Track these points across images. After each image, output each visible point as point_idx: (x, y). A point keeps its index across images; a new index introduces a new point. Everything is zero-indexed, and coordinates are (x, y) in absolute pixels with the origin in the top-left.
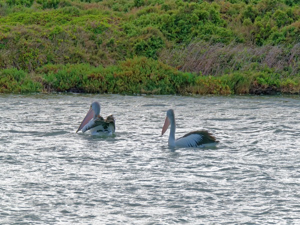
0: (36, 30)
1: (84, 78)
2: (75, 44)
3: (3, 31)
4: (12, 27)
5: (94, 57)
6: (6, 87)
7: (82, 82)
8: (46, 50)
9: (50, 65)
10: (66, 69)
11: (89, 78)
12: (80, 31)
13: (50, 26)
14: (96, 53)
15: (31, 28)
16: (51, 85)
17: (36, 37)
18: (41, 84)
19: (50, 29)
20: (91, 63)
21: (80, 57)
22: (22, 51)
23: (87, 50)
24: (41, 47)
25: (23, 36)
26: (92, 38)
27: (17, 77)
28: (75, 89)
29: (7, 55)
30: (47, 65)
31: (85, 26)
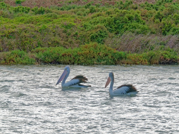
0: (31, 27)
1: (60, 55)
2: (55, 35)
3: (12, 28)
4: (17, 26)
5: (66, 43)
6: (14, 62)
7: (59, 58)
8: (37, 39)
9: (40, 48)
10: (50, 50)
11: (63, 56)
12: (57, 27)
13: (40, 25)
14: (67, 41)
15: (28, 26)
16: (41, 60)
17: (31, 31)
18: (34, 59)
19: (40, 26)
20: (64, 47)
21: (58, 43)
22: (23, 40)
23: (61, 38)
24: (34, 37)
25: (24, 31)
26: (65, 32)
27: (20, 55)
28: (54, 62)
29: (14, 42)
30: (38, 48)
31: (60, 24)
